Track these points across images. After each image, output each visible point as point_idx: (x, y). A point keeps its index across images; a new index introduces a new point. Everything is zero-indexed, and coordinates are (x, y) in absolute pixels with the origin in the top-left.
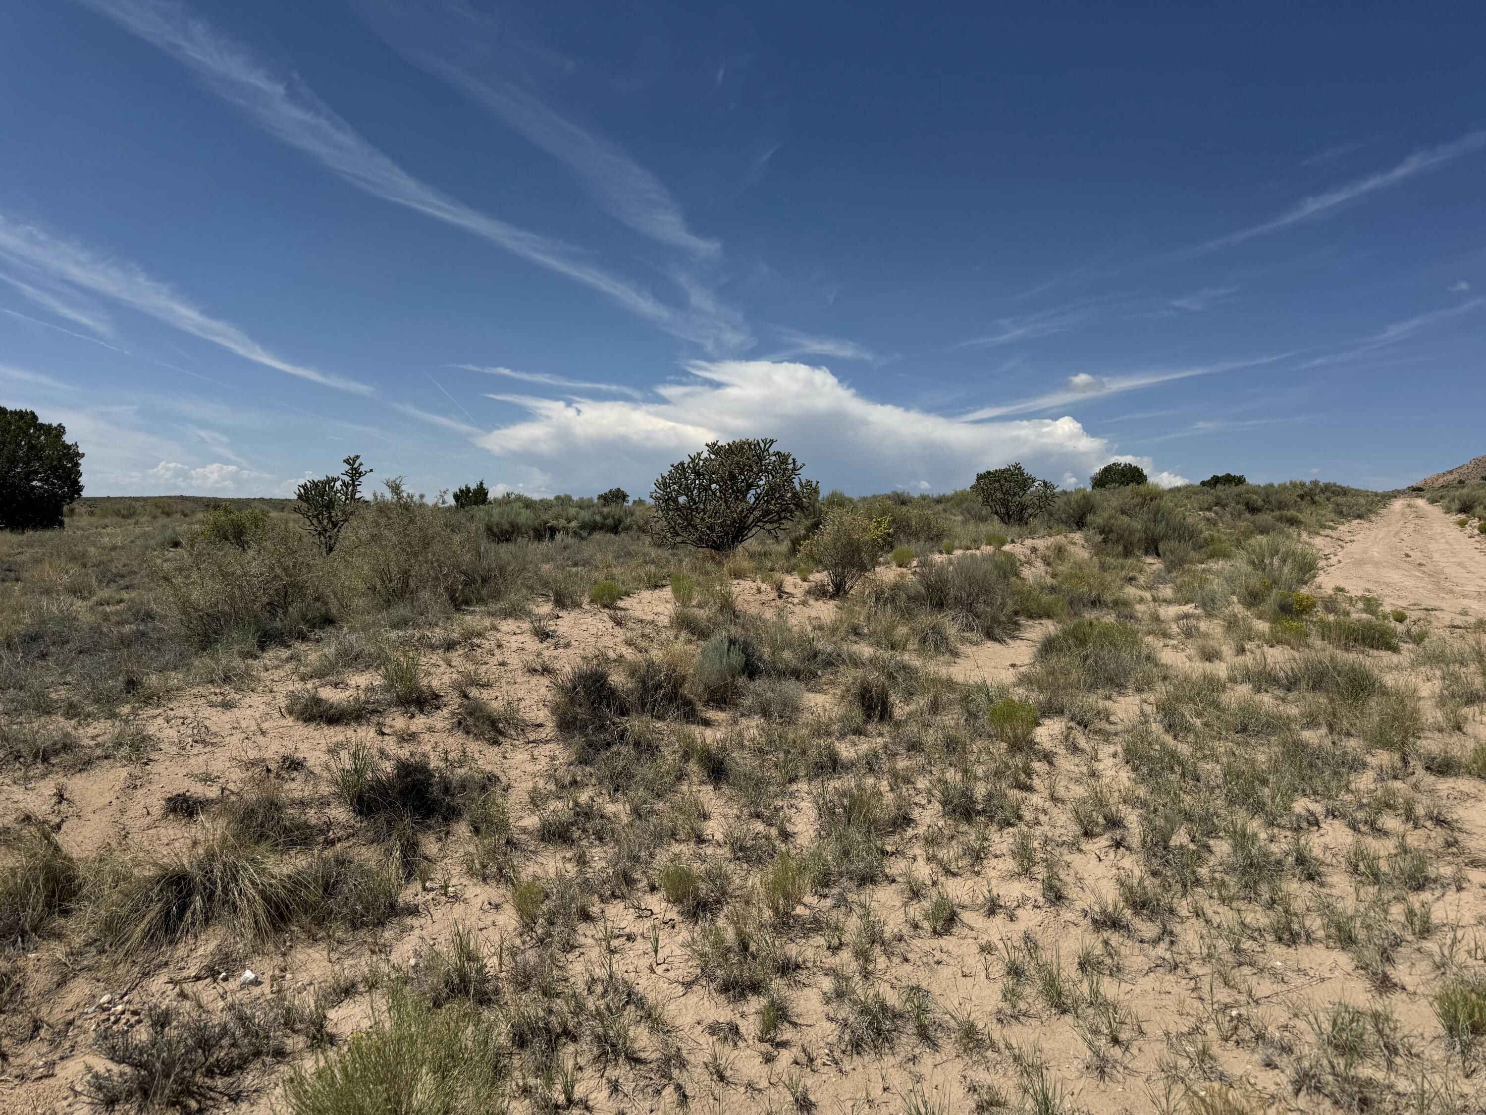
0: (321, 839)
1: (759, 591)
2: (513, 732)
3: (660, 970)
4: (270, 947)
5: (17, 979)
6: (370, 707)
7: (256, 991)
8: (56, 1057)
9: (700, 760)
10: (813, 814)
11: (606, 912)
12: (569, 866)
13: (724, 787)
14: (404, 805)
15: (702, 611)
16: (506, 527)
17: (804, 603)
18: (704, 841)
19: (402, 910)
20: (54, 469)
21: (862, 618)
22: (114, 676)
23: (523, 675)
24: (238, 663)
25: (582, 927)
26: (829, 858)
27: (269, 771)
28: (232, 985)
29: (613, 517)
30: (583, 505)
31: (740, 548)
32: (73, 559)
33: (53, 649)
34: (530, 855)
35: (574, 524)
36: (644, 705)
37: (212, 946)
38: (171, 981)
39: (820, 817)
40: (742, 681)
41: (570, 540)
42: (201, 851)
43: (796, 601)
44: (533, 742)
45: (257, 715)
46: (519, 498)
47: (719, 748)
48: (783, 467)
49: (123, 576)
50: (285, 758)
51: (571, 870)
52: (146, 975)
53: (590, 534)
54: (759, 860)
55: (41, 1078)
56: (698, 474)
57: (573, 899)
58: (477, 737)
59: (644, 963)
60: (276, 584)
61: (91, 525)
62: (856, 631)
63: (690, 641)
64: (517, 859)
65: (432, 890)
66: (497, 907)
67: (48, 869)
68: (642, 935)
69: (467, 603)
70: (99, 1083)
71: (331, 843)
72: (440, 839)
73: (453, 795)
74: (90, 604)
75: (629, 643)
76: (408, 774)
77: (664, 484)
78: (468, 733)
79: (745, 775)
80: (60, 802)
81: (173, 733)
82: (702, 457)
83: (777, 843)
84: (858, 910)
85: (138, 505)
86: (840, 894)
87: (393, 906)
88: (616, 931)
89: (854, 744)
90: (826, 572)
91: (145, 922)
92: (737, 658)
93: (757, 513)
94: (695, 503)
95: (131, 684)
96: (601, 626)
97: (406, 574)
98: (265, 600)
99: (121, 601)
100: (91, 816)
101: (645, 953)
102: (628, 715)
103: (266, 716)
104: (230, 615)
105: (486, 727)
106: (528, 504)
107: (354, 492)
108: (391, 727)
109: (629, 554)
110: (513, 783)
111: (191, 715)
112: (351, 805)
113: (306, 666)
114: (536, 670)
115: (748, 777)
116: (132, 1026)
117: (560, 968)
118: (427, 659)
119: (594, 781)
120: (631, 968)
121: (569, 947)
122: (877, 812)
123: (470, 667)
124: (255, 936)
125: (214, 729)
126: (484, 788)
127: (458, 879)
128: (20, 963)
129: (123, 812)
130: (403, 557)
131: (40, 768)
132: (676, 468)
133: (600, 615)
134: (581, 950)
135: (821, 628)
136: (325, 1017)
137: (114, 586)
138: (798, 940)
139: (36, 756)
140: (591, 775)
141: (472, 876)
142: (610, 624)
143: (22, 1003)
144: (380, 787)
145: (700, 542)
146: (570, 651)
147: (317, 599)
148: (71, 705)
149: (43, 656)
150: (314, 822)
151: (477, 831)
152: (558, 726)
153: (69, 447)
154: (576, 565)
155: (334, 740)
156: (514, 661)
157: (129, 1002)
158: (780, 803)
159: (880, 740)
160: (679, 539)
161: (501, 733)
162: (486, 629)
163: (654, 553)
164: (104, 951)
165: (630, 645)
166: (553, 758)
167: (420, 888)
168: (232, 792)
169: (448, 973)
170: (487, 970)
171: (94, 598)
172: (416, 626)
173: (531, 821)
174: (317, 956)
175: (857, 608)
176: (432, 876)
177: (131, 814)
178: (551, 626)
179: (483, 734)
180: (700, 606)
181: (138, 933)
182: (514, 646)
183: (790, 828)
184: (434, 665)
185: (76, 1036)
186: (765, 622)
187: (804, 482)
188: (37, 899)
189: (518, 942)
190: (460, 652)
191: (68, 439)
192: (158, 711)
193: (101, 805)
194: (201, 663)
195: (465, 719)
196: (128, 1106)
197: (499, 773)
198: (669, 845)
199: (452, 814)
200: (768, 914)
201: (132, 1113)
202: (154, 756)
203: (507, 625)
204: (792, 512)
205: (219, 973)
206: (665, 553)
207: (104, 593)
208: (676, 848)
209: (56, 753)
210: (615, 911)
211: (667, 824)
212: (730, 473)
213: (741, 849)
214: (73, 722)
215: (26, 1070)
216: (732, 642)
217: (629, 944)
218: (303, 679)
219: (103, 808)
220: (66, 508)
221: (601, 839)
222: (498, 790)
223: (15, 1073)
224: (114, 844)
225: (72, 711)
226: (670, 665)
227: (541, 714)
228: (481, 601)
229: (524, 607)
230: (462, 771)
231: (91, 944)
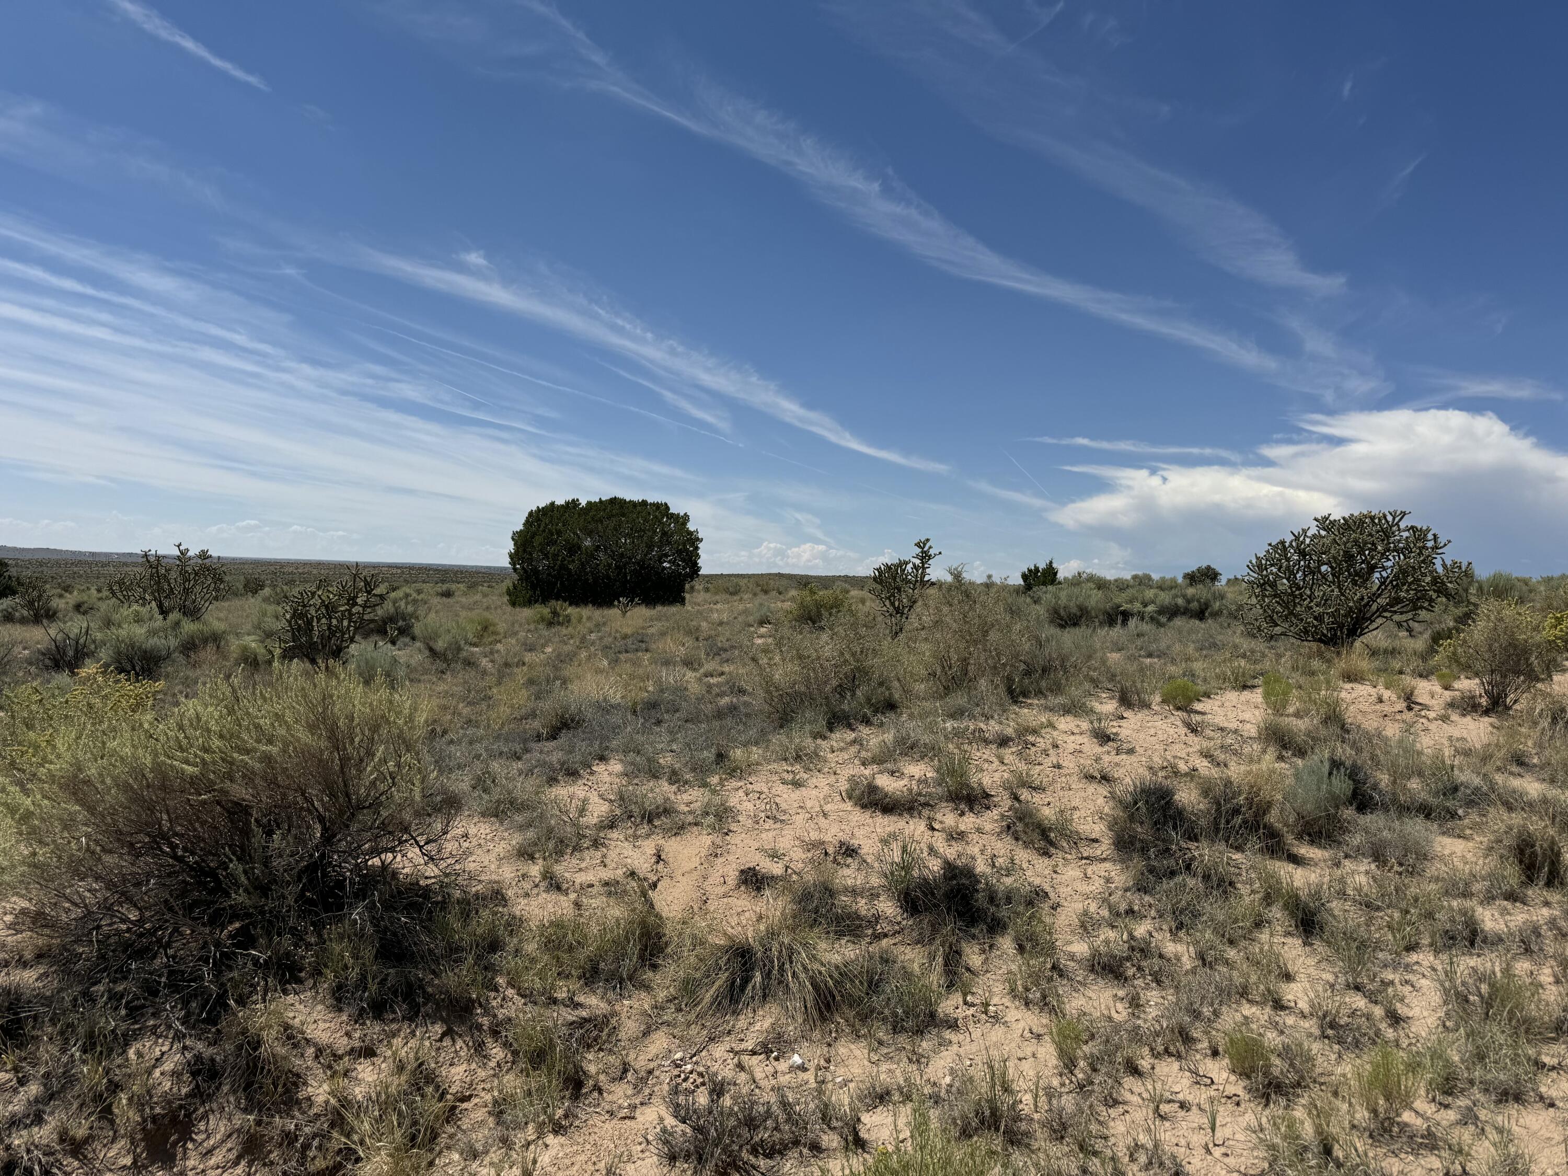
0: (870, 932)
1: (1380, 700)
2: (1065, 844)
3: (1217, 1152)
4: (816, 1035)
5: (613, 1021)
6: (922, 799)
7: (802, 1076)
8: (637, 1102)
9: (1286, 906)
10: (1436, 998)
11: (1157, 1070)
12: (1120, 1006)
13: (1317, 943)
14: (949, 909)
15: (1300, 722)
16: (1074, 610)
17: (1444, 718)
18: (1283, 1008)
19: (942, 1021)
20: (679, 552)
21: (1530, 743)
22: (707, 748)
23: (1080, 780)
24: (809, 743)
25: (1129, 1082)
26: (1456, 1058)
27: (826, 854)
28: (782, 1066)
29: (1198, 601)
30: (1163, 586)
31: (1357, 644)
32: (689, 633)
33: (666, 717)
34: (1077, 986)
35: (1151, 608)
36: (1217, 830)
37: (767, 1023)
38: (732, 1050)
39: (1446, 1003)
40: (1348, 813)
41: (1146, 627)
42: (762, 927)
43: (1432, 715)
44: (1087, 858)
45: (821, 796)
46: (1091, 578)
47: (1310, 895)
48: (1420, 544)
49: (725, 650)
50: (842, 844)
51: (1121, 1013)
52: (712, 1039)
53: (1169, 619)
54: (1357, 1044)
55: (624, 1118)
56: (1302, 554)
57: (1118, 1047)
58: (1026, 845)
59: (1198, 1139)
60: (846, 669)
61: (705, 601)
62: (1520, 760)
63: (1281, 758)
64: (1062, 988)
65: (973, 1005)
66: (1039, 1037)
67: (643, 924)
68: (1199, 1105)
69: (1025, 694)
70: (666, 1137)
71: (877, 937)
72: (984, 951)
73: (997, 906)
74: (698, 675)
75: (1206, 755)
76: (954, 877)
77: (1260, 566)
78: (1017, 839)
79: (1344, 933)
80: (658, 862)
81: (750, 806)
82: (1309, 534)
83: (1383, 1026)
84: (1493, 1135)
85: (743, 583)
86: (1469, 1109)
87: (932, 1015)
88: (1167, 1095)
89: (1504, 912)
90: (1477, 681)
91: (714, 989)
92: (1341, 785)
93: (1382, 601)
94: (1299, 588)
95: (721, 757)
96: (1172, 731)
97: (965, 661)
98: (835, 683)
99: (722, 674)
100: (680, 878)
101: (1200, 1128)
102: (1197, 840)
103: (827, 799)
104: (805, 694)
105: (1036, 836)
106: (1101, 584)
107: (923, 574)
108: (941, 822)
109: (1214, 645)
110: (1062, 902)
111: (766, 790)
112: (899, 900)
113: (867, 751)
114: (1093, 777)
115: (1349, 936)
116: (697, 1087)
117: (1101, 1123)
118: (981, 754)
119: (1153, 913)
120: (1183, 1142)
121: (1112, 1102)
122: (1532, 1010)
123: (1022, 767)
124: (804, 1020)
125: (784, 806)
126: (1030, 903)
127: (999, 999)
128: (617, 1008)
129: (705, 878)
130: (962, 645)
131: (644, 829)
132: (1275, 548)
133: (1173, 718)
134: (1126, 1108)
135: (1467, 753)
136: (859, 1120)
137: (717, 658)
138: (1403, 1156)
139: (643, 818)
140: (1150, 906)
141: (1014, 997)
142: (1183, 730)
143: (616, 1045)
144: (926, 886)
145: (1304, 634)
146: (1133, 758)
147: (881, 684)
148: (674, 772)
149: (659, 722)
150: (864, 913)
151: (1021, 949)
152: (1114, 844)
153: (691, 533)
154: (1150, 655)
155: (888, 829)
156: (1069, 763)
157: (696, 1063)
158: (1389, 975)
159: (1545, 911)
160: (1278, 630)
161: (1052, 843)
162: (1042, 726)
163: (1246, 644)
164: (681, 1010)
165: (1206, 757)
166: (1108, 880)
167: (961, 1000)
168: (795, 873)
169: (979, 1103)
170: (1021, 1107)
171: (702, 671)
172: (972, 717)
173: (1080, 948)
174: (857, 1053)
175: (1523, 730)
176: (974, 990)
177: (711, 880)
178: (1112, 728)
179: (1032, 842)
180: (1297, 715)
181: (708, 997)
182: (1071, 747)
183: (1401, 1010)
184: (987, 761)
185: (654, 1085)
186: (1386, 740)
187: (1449, 563)
188: (633, 949)
189: (1055, 1082)
190: (1014, 750)
191: (691, 527)
192: (740, 784)
193: (688, 869)
194: (778, 739)
195: (1014, 823)
196: (686, 1166)
197: (1047, 888)
198: (1238, 1003)
199: (996, 927)
200: (1362, 1115)
201: (689, 1173)
202: (733, 827)
203: (1065, 723)
204: (1431, 600)
205: (772, 1052)
206: (1259, 645)
207: (709, 666)
208: (1248, 1010)
209: (658, 816)
210: (1166, 1070)
211: (1238, 980)
212: (1346, 552)
213: (1332, 1025)
214: (674, 788)
215: (615, 1108)
216: (1335, 764)
217: (1182, 1113)
218: (864, 764)
219: (690, 872)
220: (687, 586)
221: (1159, 982)
222: (1046, 906)
223: (607, 1107)
224: (696, 909)
225: (674, 777)
226: (1252, 787)
227: (1097, 828)
228: (1040, 693)
229: (1084, 704)
230: (1008, 881)
231: (671, 1001)
